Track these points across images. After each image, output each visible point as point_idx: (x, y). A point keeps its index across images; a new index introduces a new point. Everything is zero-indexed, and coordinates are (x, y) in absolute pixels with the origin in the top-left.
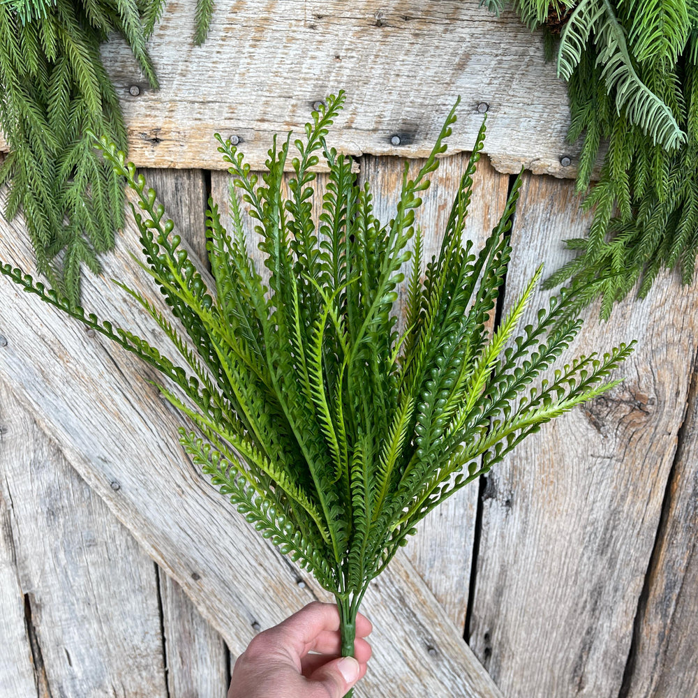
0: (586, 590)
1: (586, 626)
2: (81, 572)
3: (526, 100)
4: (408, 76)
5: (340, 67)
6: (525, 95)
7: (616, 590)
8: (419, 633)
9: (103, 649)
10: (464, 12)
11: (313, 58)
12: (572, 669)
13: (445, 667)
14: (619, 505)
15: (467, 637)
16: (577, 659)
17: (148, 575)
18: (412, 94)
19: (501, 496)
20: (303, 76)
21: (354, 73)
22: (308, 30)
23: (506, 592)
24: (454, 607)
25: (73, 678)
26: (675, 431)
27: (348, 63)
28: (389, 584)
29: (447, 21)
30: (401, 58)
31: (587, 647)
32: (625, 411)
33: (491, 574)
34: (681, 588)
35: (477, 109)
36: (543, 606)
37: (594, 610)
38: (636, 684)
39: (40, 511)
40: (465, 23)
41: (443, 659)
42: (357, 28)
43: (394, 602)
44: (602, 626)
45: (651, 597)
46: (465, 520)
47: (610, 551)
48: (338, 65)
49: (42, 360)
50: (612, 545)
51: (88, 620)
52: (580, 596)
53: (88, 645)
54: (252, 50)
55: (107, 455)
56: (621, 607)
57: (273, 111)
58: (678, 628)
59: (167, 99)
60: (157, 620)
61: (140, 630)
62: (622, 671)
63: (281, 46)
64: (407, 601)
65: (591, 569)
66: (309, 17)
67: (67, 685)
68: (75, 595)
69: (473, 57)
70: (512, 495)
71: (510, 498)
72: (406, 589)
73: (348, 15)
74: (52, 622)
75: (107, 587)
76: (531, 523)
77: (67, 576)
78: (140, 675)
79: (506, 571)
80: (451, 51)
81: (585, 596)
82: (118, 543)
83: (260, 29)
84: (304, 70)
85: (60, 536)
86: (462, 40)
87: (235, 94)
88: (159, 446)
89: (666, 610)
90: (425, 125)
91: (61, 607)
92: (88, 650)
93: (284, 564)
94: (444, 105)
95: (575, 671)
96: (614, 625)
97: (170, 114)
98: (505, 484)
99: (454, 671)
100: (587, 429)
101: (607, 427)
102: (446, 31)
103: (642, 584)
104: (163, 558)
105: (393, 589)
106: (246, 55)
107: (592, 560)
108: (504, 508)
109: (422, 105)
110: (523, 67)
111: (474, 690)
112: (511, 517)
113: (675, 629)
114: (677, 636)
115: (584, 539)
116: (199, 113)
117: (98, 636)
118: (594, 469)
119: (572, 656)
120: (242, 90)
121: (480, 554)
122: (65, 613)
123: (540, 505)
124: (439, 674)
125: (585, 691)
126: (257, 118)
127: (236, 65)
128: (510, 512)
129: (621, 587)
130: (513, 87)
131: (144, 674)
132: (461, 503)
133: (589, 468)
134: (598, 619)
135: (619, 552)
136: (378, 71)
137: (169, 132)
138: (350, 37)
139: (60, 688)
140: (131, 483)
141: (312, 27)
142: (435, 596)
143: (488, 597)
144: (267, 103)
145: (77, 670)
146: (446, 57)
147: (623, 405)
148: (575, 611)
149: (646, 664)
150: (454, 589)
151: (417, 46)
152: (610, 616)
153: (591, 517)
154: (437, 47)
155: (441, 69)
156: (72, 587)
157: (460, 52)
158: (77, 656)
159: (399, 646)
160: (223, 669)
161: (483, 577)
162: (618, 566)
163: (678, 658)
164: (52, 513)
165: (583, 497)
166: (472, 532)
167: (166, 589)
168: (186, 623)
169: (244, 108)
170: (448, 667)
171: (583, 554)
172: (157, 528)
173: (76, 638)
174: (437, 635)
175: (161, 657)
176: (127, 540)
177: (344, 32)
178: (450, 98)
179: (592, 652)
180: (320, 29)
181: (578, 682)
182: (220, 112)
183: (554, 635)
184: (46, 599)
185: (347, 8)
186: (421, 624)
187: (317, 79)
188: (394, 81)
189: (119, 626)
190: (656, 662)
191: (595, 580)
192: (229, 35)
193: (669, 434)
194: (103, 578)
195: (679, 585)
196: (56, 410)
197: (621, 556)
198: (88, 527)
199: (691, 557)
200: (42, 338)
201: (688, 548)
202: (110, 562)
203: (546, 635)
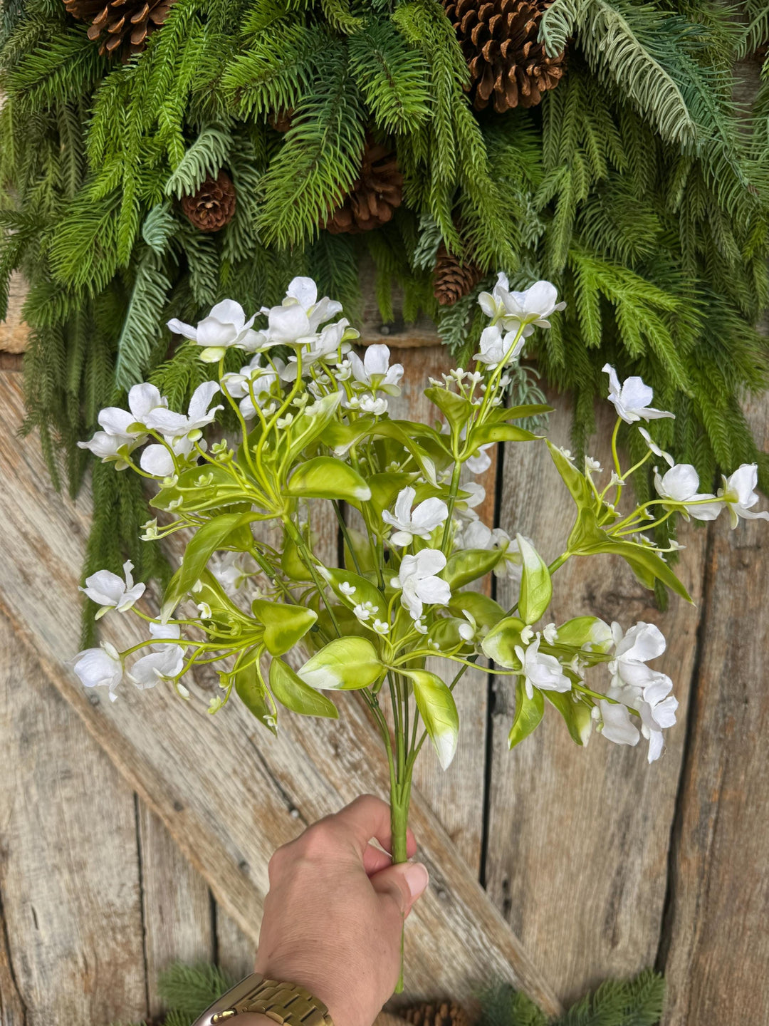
0: (612, 821)
1: (615, 865)
2: (54, 810)
7: (645, 819)
9: (74, 906)
12: (604, 921)
13: (458, 913)
15: (483, 881)
16: (608, 906)
17: (127, 813)
23: (525, 828)
24: (467, 844)
25: (39, 944)
26: (692, 630)
31: (618, 892)
32: (638, 609)
33: (506, 806)
34: (718, 812)
37: (622, 845)
38: (678, 934)
39: (13, 738)
41: (455, 903)
44: (633, 864)
45: (685, 825)
46: (473, 737)
47: (635, 771)
49: (25, 559)
50: (637, 765)
51: (59, 869)
52: (606, 829)
53: (58, 902)
56: (650, 840)
58: (719, 861)
60: (135, 869)
61: (116, 881)
62: (659, 919)
65: (616, 795)
67: (31, 952)
68: (45, 838)
74: (19, 873)
75: (81, 829)
77: (38, 816)
78: (115, 939)
79: (523, 801)
81: (612, 828)
82: (95, 773)
85: (34, 766)
89: (703, 840)
91: (30, 855)
92: (57, 907)
93: (275, 789)
95: (607, 922)
96: (646, 861)
99: (468, 918)
103: (672, 811)
104: (143, 785)
107: (617, 783)
111: (492, 942)
113: (715, 863)
114: (718, 872)
115: (606, 758)
117: (69, 891)
119: (602, 904)
121: (493, 781)
122: (34, 861)
124: (451, 924)
125: (619, 947)
129: (650, 814)
131: (119, 937)
132: (468, 717)
134: (628, 855)
135: (645, 773)
139: (24, 959)
142: (445, 829)
143: (504, 834)
145: (44, 934)
147: (635, 603)
148: (602, 847)
149: (686, 906)
150: (465, 822)
152: (641, 851)
156: (43, 828)
158: (45, 916)
160: (208, 927)
161: (497, 810)
162: (645, 790)
163: (723, 900)
164: (26, 740)
166: (482, 751)
167: (145, 828)
168: (167, 870)
170: (461, 913)
171: (606, 778)
172: (137, 749)
173: (45, 891)
174: (448, 874)
175: (138, 915)
179: (624, 897)
181: (611, 936)
183: (581, 878)
184: (13, 845)
189: (93, 877)
190: (698, 906)
191: (621, 808)
193: (687, 633)
194: (77, 818)
195: (715, 809)
196: (36, 614)
197: (648, 778)
198: (64, 755)
199: (725, 774)
200: (25, 535)
201: (721, 763)
202: (85, 797)
203: (572, 878)
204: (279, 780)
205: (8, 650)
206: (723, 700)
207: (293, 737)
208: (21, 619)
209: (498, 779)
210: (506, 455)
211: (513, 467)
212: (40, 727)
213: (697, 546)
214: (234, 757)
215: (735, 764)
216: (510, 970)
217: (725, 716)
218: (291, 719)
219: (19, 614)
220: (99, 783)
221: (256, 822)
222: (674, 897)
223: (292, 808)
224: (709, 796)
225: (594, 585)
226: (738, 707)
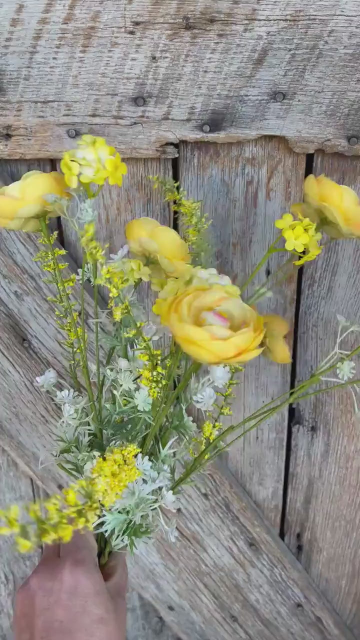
3: (317, 89)
4: (215, 72)
5: (156, 67)
6: (317, 84)
8: (242, 532)
10: (260, 12)
11: (133, 60)
13: (264, 559)
15: (282, 535)
17: (26, 487)
18: (218, 87)
19: (307, 424)
20: (126, 76)
21: (169, 72)
22: (129, 35)
23: (313, 501)
24: (271, 512)
27: (164, 64)
28: (216, 494)
29: (246, 22)
30: (208, 56)
33: (300, 487)
35: (275, 98)
36: (344, 512)
40: (262, 22)
41: (262, 552)
42: (169, 32)
43: (221, 507)
46: (277, 442)
48: (154, 65)
54: (82, 55)
57: (102, 108)
59: (15, 100)
63: (106, 51)
64: (231, 507)
66: (128, 24)
69: (270, 53)
70: (316, 422)
71: (314, 424)
72: (230, 498)
73: (162, 20)
76: (332, 444)
78: (25, 564)
79: (313, 484)
80: (250, 48)
83: (88, 37)
84: (126, 71)
86: (260, 38)
87: (70, 94)
88: (25, 384)
90: (231, 114)
94: (247, 96)
97: (18, 113)
98: (310, 413)
99: (271, 562)
102: (245, 30)
104: (36, 475)
105: (220, 498)
106: (77, 60)
108: (310, 433)
109: (227, 97)
110: (313, 60)
111: (289, 577)
112: (316, 440)
116: (42, 111)
120: (76, 90)
121: (291, 470)
123: (339, 430)
124: (260, 566)
126: (89, 113)
127: (69, 68)
128: (315, 436)
130: (306, 77)
131: (28, 563)
132: (274, 428)
136: (189, 68)
137: (18, 129)
138: (164, 40)
141: (132, 33)
142: (255, 502)
143: (298, 504)
144: (97, 101)
146: (247, 54)
150: (270, 497)
151: (222, 45)
154: (238, 45)
155: (243, 65)
157: (258, 48)
159: (226, 544)
161: (294, 489)
166: (283, 452)
169: (77, 105)
170: (267, 559)
172: (28, 449)
174: (256, 534)
176: (7, 460)
177: (158, 35)
178: (251, 89)
180: (138, 34)
182: (59, 110)
185: (159, 15)
186: (243, 525)
187: (137, 78)
188: (203, 77)
192: (62, 43)
203: (348, 534)
209: (295, 469)
216: (301, 595)
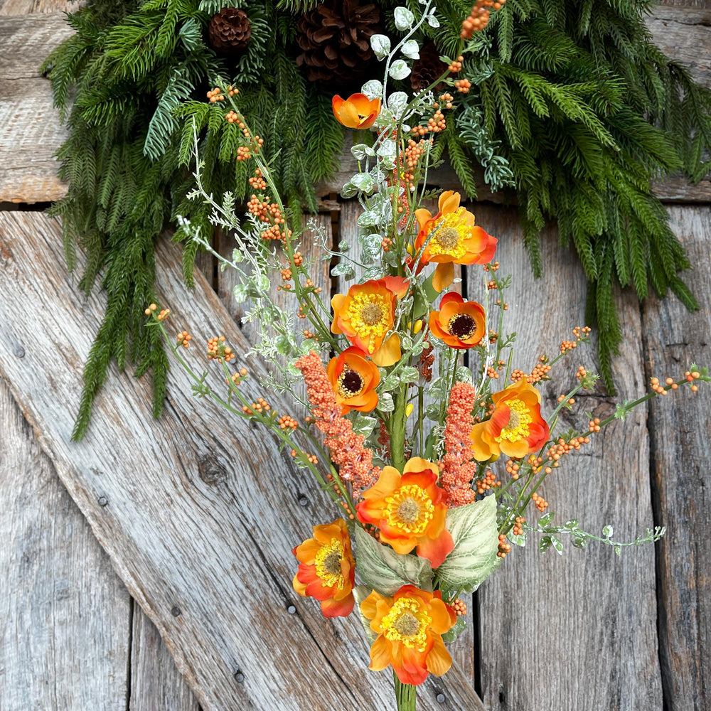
0: (598, 618)
1: (609, 668)
2: (46, 636)
7: (630, 614)
14: (610, 507)
17: (121, 635)
23: (514, 627)
24: (460, 648)
26: (643, 422)
31: (615, 700)
32: (593, 405)
33: (495, 605)
34: (698, 600)
36: (557, 644)
37: (612, 644)
39: (14, 558)
44: (625, 665)
45: (669, 616)
47: (613, 562)
49: (54, 368)
50: (613, 556)
52: (594, 627)
55: (99, 465)
56: (639, 637)
58: (708, 656)
65: (598, 589)
68: (33, 671)
75: (72, 657)
77: (28, 644)
79: (511, 600)
81: (599, 625)
82: (93, 592)
85: (31, 588)
88: (153, 450)
89: (689, 632)
91: (14, 692)
93: (272, 583)
96: (638, 662)
100: (563, 426)
101: (581, 422)
103: (655, 601)
104: (142, 590)
107: (597, 576)
113: (705, 658)
118: (578, 468)
129: (634, 609)
133: (573, 469)
134: (620, 656)
135: (622, 563)
140: (119, 496)
147: (591, 399)
148: (593, 647)
152: (631, 649)
153: (586, 524)
156: (31, 658)
161: (487, 608)
162: (625, 582)
164: (27, 560)
165: (574, 501)
167: (138, 653)
171: (586, 571)
172: (140, 550)
176: (103, 588)
179: (622, 706)
183: (577, 685)
190: (696, 708)
191: (605, 602)
193: (639, 424)
194: (69, 643)
195: (694, 597)
196: (58, 419)
197: (625, 569)
198: (63, 574)
199: (697, 558)
200: (58, 346)
201: (691, 548)
202: (81, 619)
203: (567, 686)
204: (276, 574)
205: (23, 467)
206: (681, 483)
207: (291, 528)
208: (42, 425)
210: (469, 278)
211: (475, 288)
212: (44, 543)
213: (634, 348)
214: (234, 552)
215: (705, 547)
217: (685, 499)
218: (290, 511)
219: (43, 420)
220: (96, 602)
221: (253, 622)
222: (672, 702)
223: (289, 603)
224: (686, 583)
225: (553, 386)
226: (696, 489)
